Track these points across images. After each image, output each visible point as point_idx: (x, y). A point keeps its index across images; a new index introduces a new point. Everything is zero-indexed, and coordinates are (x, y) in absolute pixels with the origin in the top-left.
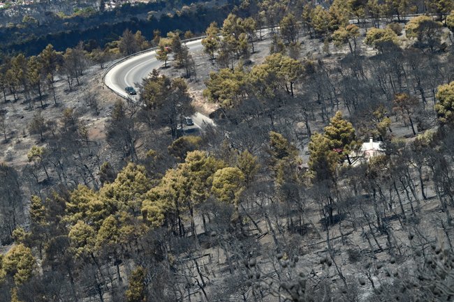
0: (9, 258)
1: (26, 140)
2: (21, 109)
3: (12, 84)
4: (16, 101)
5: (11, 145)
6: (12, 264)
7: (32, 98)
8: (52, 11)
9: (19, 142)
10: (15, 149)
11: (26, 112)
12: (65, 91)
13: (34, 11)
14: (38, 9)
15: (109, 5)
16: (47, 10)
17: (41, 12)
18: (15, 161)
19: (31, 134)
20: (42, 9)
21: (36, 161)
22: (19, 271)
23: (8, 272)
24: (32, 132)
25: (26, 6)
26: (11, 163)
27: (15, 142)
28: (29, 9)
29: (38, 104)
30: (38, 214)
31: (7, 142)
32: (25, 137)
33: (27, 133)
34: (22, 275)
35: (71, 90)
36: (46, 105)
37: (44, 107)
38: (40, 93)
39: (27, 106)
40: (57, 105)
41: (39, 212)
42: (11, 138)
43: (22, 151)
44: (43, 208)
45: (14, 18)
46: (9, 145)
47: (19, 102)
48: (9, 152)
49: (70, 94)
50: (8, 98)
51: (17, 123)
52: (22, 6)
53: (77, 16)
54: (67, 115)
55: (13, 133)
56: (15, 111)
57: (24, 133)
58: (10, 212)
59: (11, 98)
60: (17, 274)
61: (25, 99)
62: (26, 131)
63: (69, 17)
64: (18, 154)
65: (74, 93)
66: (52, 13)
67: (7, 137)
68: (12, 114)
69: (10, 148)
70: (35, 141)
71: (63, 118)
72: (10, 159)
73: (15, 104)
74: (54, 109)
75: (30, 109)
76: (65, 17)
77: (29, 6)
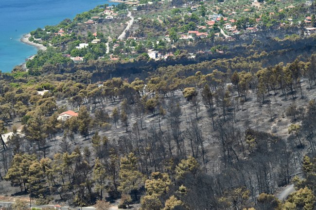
0: (298, 196)
1: (284, 120)
2: (279, 100)
3: (273, 84)
4: (276, 94)
5: (275, 123)
6: (300, 200)
7: (287, 93)
8: (270, 36)
9: (280, 121)
10: (278, 125)
11: (282, 102)
12: (308, 89)
13: (258, 36)
14: (261, 35)
15: (306, 33)
16: (267, 36)
17: (263, 37)
18: (278, 133)
19: (287, 116)
20: (264, 35)
21: (294, 133)
22: (306, 204)
23: (298, 205)
24: (289, 115)
25: (253, 33)
26: (276, 134)
27: (277, 121)
28: (255, 35)
29: (291, 96)
30: (308, 168)
31: (272, 120)
32: (283, 118)
33: (285, 116)
34: (308, 207)
35: (311, 88)
36: (296, 98)
37: (294, 99)
38: (292, 89)
39: (283, 98)
40: (302, 98)
41: (309, 166)
42: (275, 118)
43: (282, 127)
44: (311, 164)
45: (246, 41)
46: (273, 122)
47: (278, 95)
48: (274, 127)
49: (311, 91)
50: (270, 92)
51: (278, 108)
52: (251, 33)
53: (287, 40)
54: (311, 104)
55: (276, 115)
56: (276, 101)
57: (283, 115)
58: (286, 166)
59: (272, 92)
60: (305, 207)
61: (281, 93)
62: (284, 114)
63: (282, 40)
64: (280, 129)
65: (313, 90)
66: (270, 38)
67: (273, 118)
68: (274, 103)
69: (274, 125)
70: (290, 120)
71: (309, 106)
72: (275, 132)
73: (276, 97)
74: (301, 100)
75: (285, 100)
76: (280, 40)
77: (255, 33)
